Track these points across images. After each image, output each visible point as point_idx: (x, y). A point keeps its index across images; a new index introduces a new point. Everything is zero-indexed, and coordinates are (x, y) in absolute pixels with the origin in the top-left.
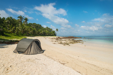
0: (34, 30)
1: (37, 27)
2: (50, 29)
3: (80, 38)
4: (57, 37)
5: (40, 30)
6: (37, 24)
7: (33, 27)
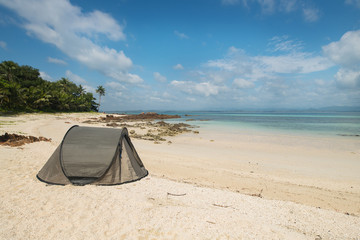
0: (10, 89)
1: (23, 77)
2: (74, 85)
3: (177, 117)
4: (104, 116)
5: (35, 91)
6: (20, 65)
7: (7, 79)
